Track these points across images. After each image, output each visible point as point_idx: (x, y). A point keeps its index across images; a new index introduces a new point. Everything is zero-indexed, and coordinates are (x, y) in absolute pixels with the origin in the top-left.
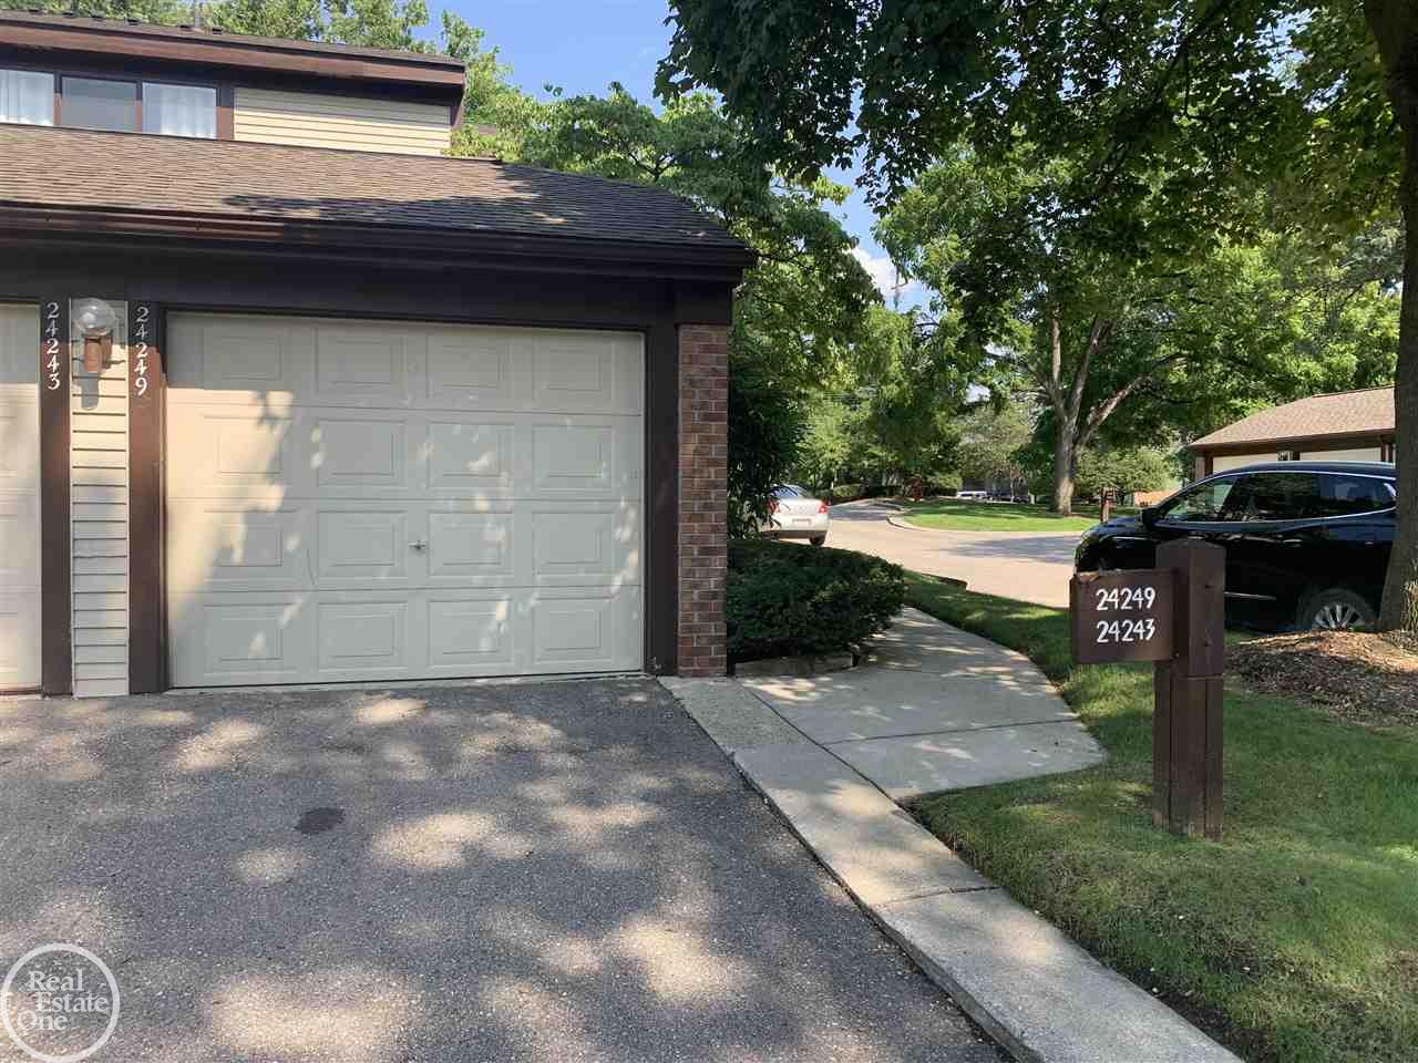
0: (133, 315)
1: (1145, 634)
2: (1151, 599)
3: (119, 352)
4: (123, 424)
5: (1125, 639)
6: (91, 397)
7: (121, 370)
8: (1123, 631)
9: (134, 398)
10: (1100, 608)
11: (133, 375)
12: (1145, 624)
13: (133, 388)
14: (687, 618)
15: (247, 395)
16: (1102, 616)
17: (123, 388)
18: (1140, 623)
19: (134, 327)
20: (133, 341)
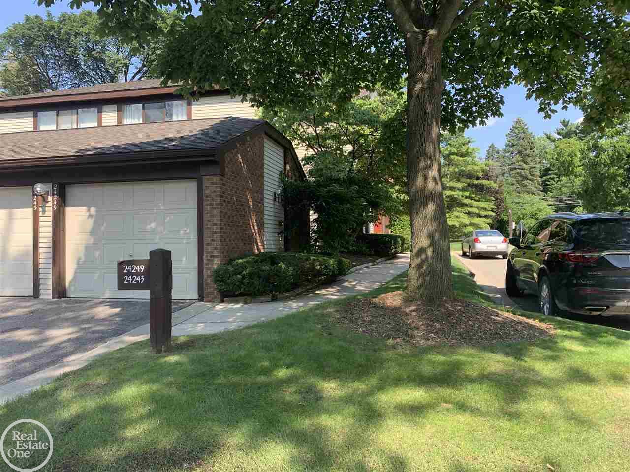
0: (53, 187)
1: (141, 280)
2: (143, 269)
3: (50, 198)
4: (51, 219)
5: (134, 282)
6: (44, 212)
7: (50, 204)
8: (133, 280)
9: (54, 212)
10: (125, 272)
11: (53, 205)
12: (141, 278)
13: (53, 208)
14: (206, 281)
15: (84, 209)
16: (126, 274)
17: (51, 209)
18: (139, 277)
19: (53, 190)
20: (53, 195)
